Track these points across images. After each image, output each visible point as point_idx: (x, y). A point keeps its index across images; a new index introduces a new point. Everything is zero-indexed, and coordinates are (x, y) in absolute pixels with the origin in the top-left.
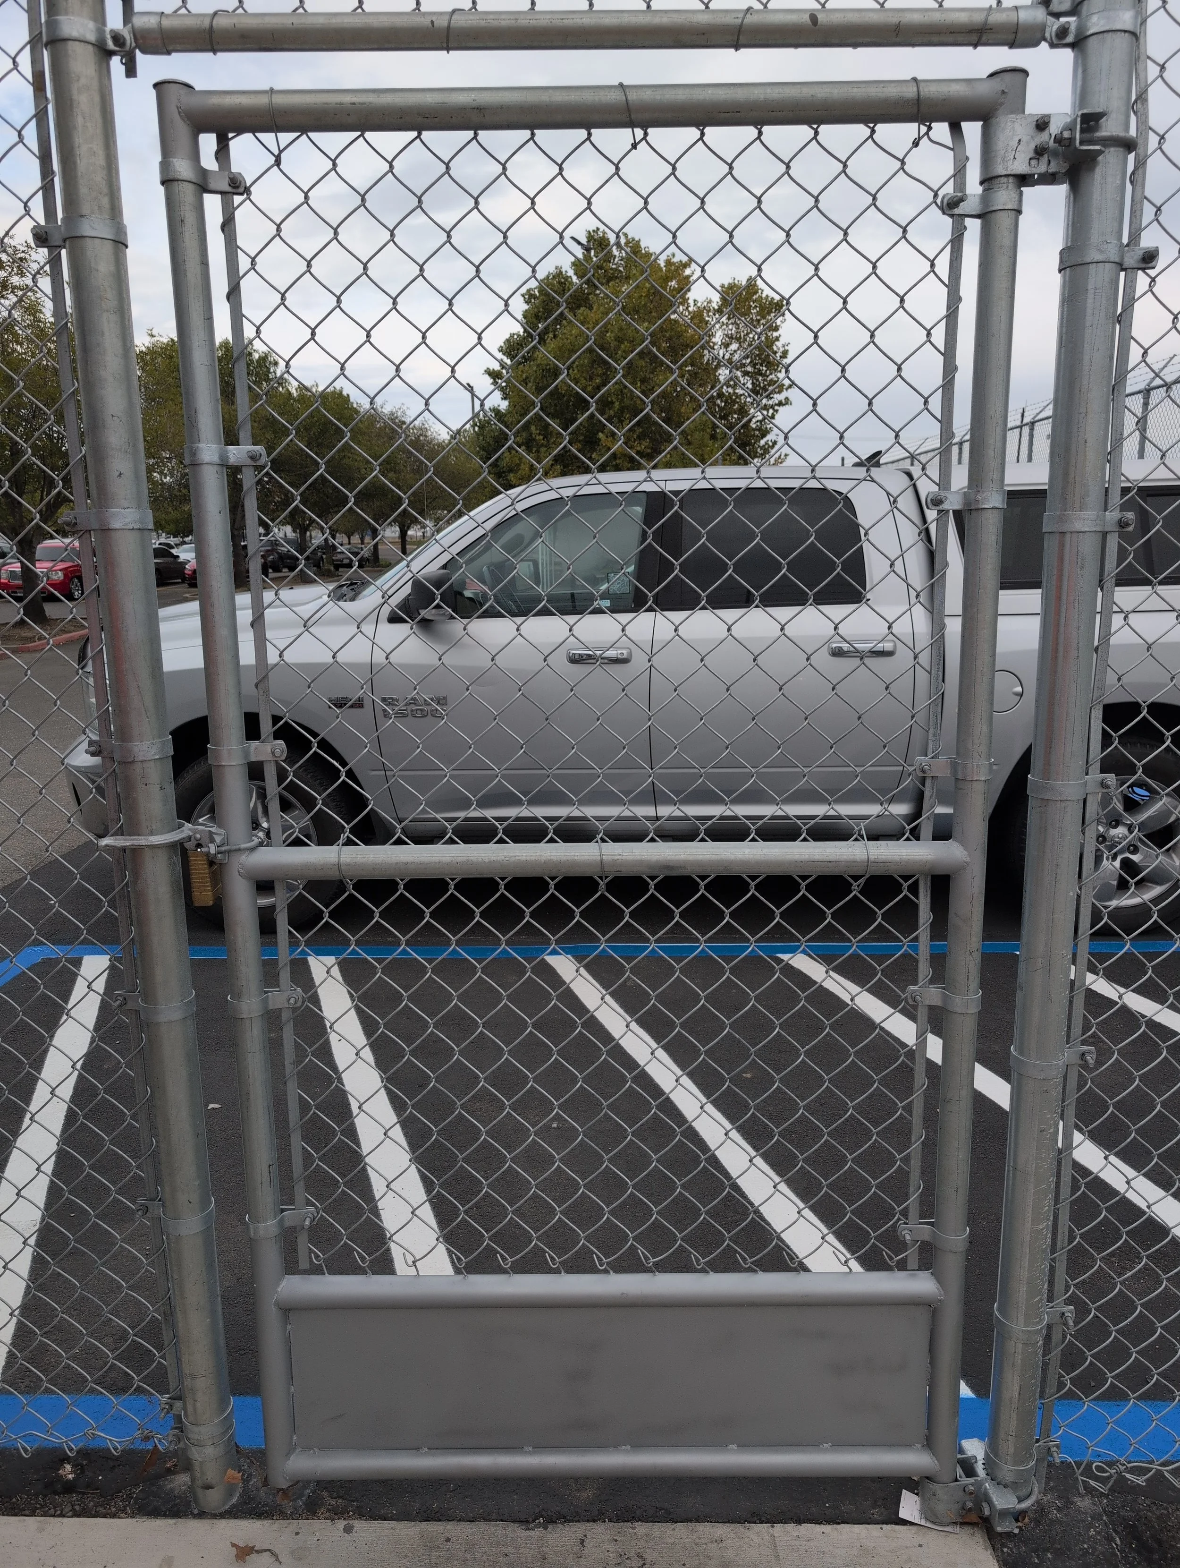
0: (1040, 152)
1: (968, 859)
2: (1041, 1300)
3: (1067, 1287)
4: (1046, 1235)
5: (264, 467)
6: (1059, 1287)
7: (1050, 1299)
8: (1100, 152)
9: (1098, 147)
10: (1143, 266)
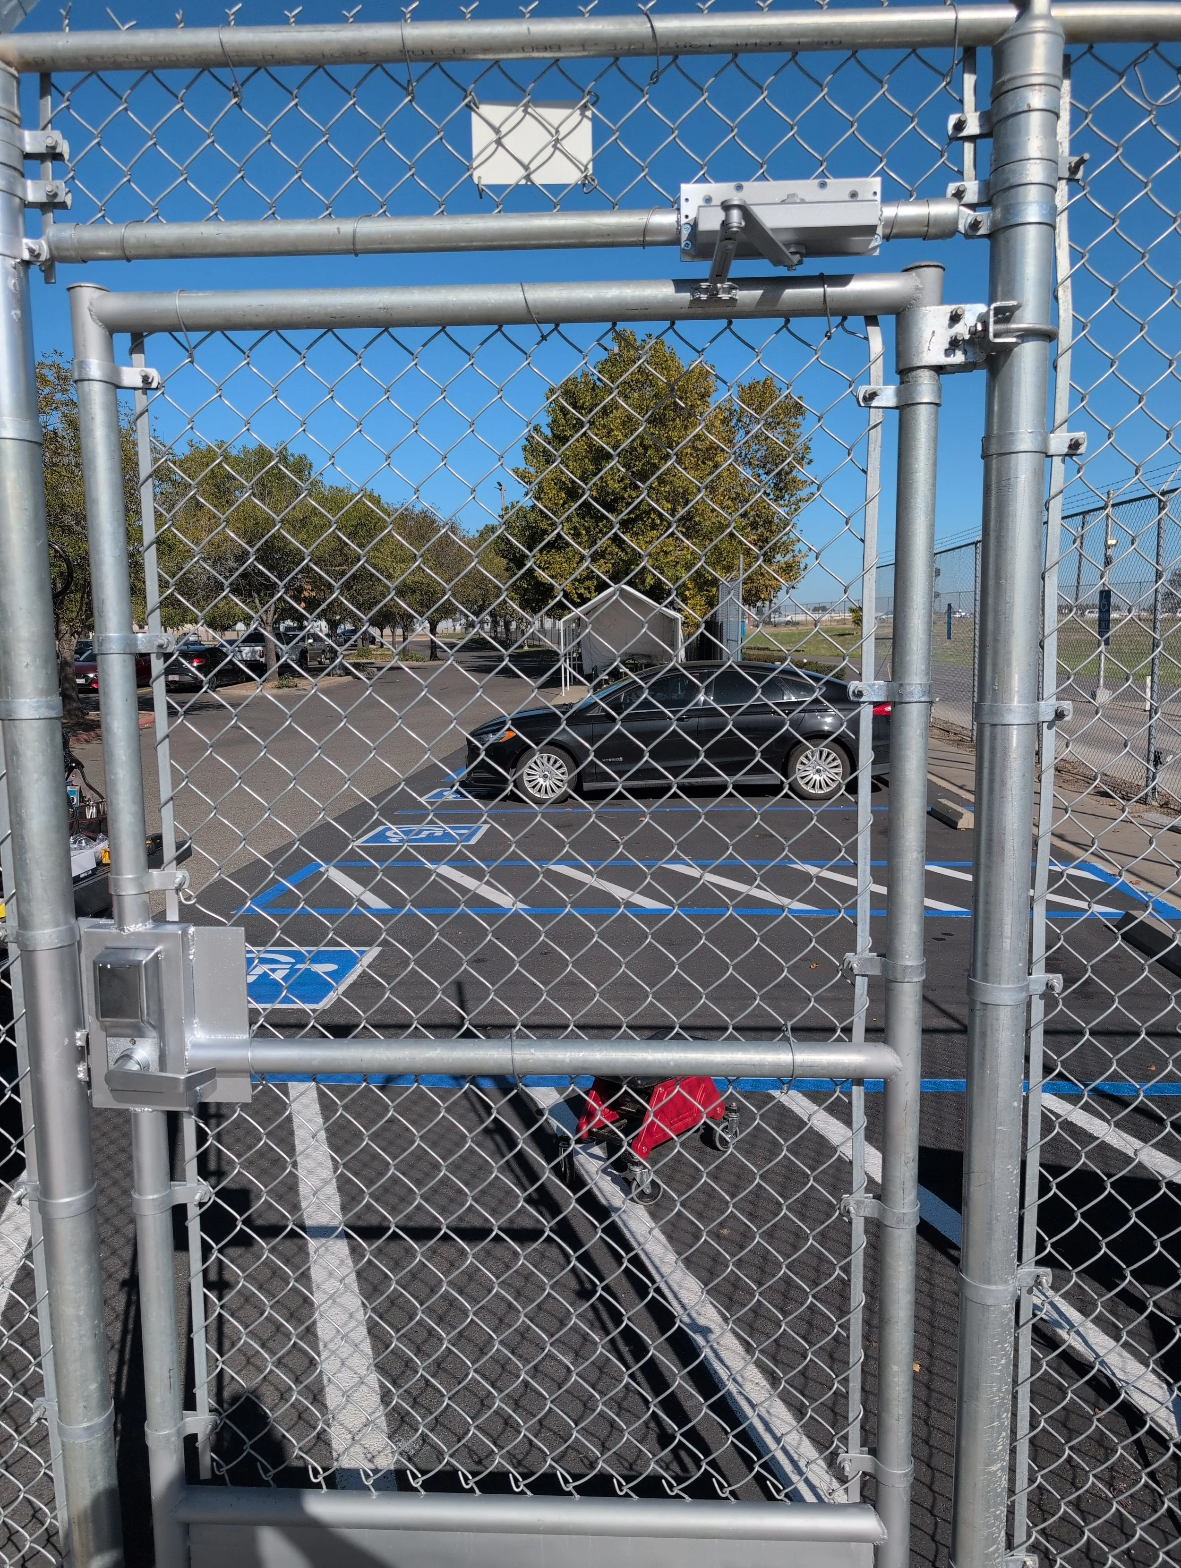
0: (954, 344)
1: (900, 1065)
2: (998, 1549)
3: (1029, 1536)
4: (1001, 1477)
5: (171, 654)
6: (1020, 1535)
7: (1010, 1546)
8: (1016, 344)
9: (1014, 340)
10: (1071, 452)
